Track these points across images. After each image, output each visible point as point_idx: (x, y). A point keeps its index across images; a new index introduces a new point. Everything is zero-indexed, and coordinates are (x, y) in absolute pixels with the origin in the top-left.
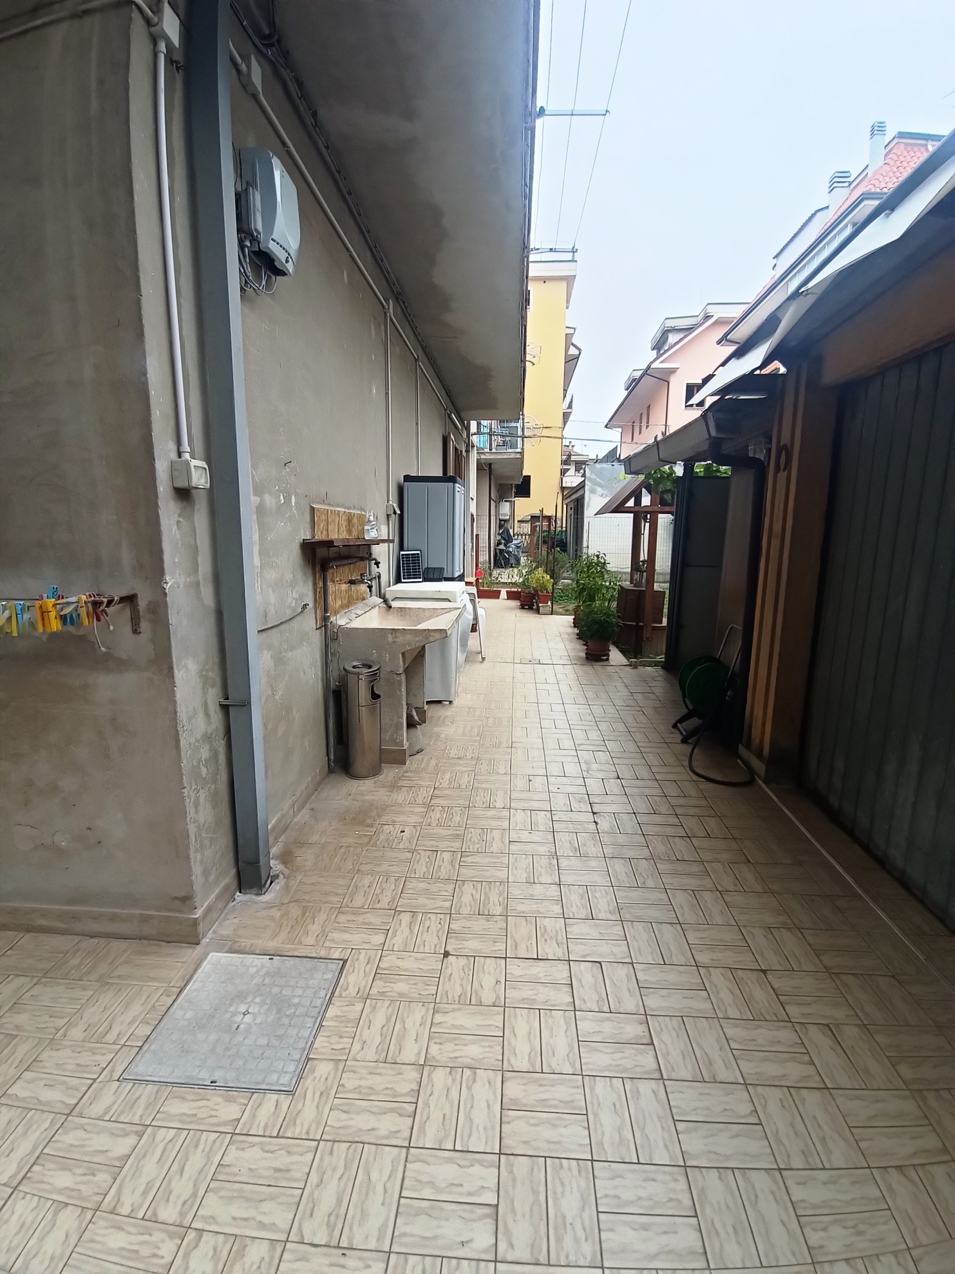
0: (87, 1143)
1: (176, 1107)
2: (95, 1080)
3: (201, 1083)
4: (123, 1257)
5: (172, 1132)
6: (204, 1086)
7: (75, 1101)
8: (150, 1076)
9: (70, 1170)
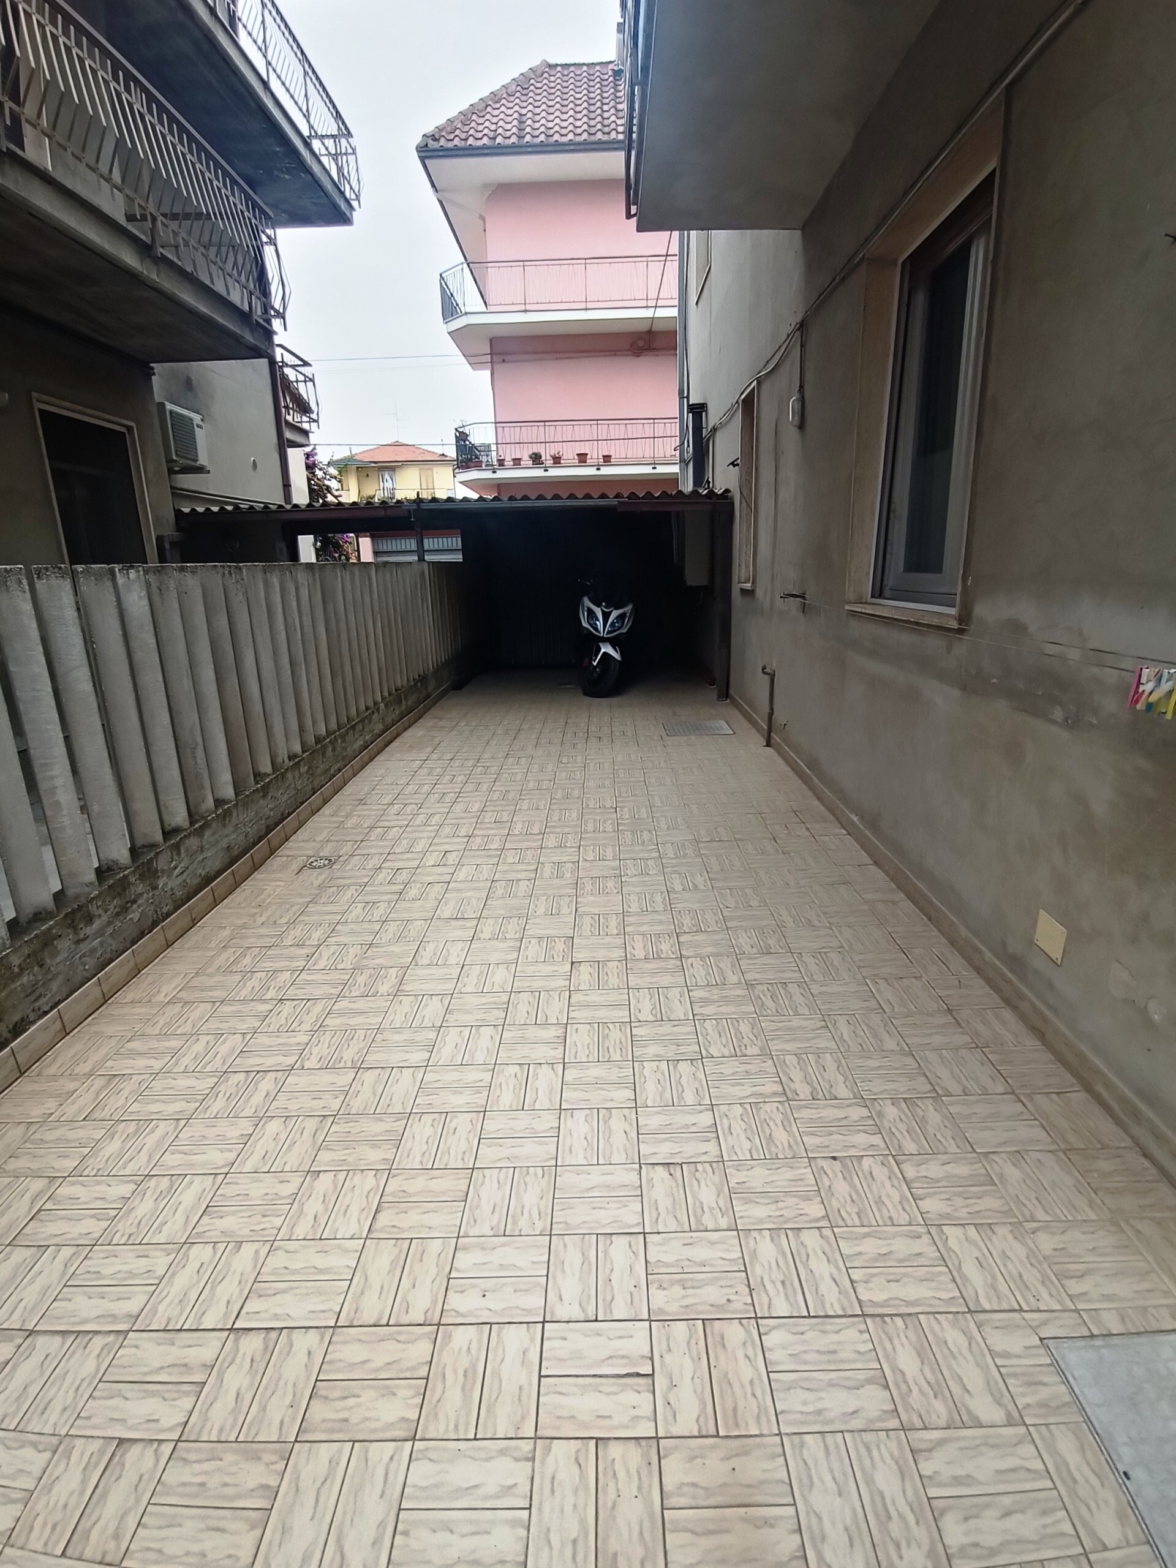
0: (960, 1359)
1: (1066, 1444)
2: (1021, 1310)
3: (1114, 1457)
4: (873, 1502)
5: (1038, 1465)
6: (1113, 1467)
7: (988, 1307)
8: (1074, 1378)
9: (922, 1363)
